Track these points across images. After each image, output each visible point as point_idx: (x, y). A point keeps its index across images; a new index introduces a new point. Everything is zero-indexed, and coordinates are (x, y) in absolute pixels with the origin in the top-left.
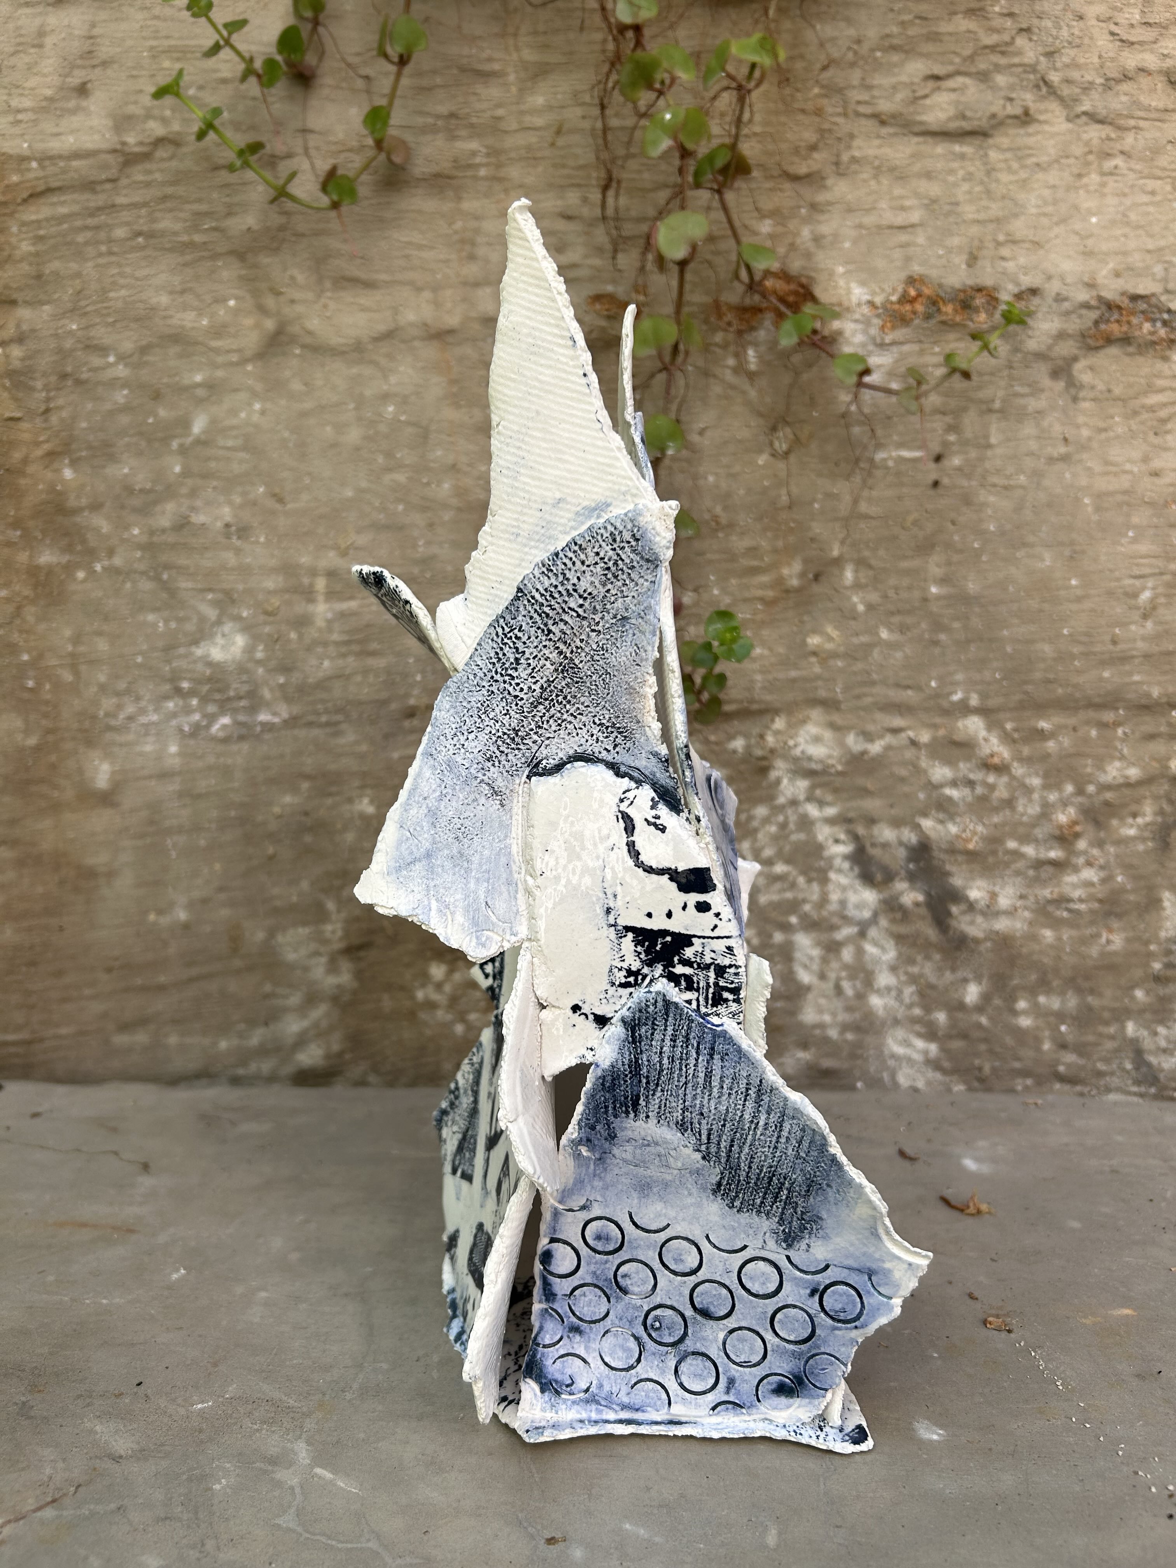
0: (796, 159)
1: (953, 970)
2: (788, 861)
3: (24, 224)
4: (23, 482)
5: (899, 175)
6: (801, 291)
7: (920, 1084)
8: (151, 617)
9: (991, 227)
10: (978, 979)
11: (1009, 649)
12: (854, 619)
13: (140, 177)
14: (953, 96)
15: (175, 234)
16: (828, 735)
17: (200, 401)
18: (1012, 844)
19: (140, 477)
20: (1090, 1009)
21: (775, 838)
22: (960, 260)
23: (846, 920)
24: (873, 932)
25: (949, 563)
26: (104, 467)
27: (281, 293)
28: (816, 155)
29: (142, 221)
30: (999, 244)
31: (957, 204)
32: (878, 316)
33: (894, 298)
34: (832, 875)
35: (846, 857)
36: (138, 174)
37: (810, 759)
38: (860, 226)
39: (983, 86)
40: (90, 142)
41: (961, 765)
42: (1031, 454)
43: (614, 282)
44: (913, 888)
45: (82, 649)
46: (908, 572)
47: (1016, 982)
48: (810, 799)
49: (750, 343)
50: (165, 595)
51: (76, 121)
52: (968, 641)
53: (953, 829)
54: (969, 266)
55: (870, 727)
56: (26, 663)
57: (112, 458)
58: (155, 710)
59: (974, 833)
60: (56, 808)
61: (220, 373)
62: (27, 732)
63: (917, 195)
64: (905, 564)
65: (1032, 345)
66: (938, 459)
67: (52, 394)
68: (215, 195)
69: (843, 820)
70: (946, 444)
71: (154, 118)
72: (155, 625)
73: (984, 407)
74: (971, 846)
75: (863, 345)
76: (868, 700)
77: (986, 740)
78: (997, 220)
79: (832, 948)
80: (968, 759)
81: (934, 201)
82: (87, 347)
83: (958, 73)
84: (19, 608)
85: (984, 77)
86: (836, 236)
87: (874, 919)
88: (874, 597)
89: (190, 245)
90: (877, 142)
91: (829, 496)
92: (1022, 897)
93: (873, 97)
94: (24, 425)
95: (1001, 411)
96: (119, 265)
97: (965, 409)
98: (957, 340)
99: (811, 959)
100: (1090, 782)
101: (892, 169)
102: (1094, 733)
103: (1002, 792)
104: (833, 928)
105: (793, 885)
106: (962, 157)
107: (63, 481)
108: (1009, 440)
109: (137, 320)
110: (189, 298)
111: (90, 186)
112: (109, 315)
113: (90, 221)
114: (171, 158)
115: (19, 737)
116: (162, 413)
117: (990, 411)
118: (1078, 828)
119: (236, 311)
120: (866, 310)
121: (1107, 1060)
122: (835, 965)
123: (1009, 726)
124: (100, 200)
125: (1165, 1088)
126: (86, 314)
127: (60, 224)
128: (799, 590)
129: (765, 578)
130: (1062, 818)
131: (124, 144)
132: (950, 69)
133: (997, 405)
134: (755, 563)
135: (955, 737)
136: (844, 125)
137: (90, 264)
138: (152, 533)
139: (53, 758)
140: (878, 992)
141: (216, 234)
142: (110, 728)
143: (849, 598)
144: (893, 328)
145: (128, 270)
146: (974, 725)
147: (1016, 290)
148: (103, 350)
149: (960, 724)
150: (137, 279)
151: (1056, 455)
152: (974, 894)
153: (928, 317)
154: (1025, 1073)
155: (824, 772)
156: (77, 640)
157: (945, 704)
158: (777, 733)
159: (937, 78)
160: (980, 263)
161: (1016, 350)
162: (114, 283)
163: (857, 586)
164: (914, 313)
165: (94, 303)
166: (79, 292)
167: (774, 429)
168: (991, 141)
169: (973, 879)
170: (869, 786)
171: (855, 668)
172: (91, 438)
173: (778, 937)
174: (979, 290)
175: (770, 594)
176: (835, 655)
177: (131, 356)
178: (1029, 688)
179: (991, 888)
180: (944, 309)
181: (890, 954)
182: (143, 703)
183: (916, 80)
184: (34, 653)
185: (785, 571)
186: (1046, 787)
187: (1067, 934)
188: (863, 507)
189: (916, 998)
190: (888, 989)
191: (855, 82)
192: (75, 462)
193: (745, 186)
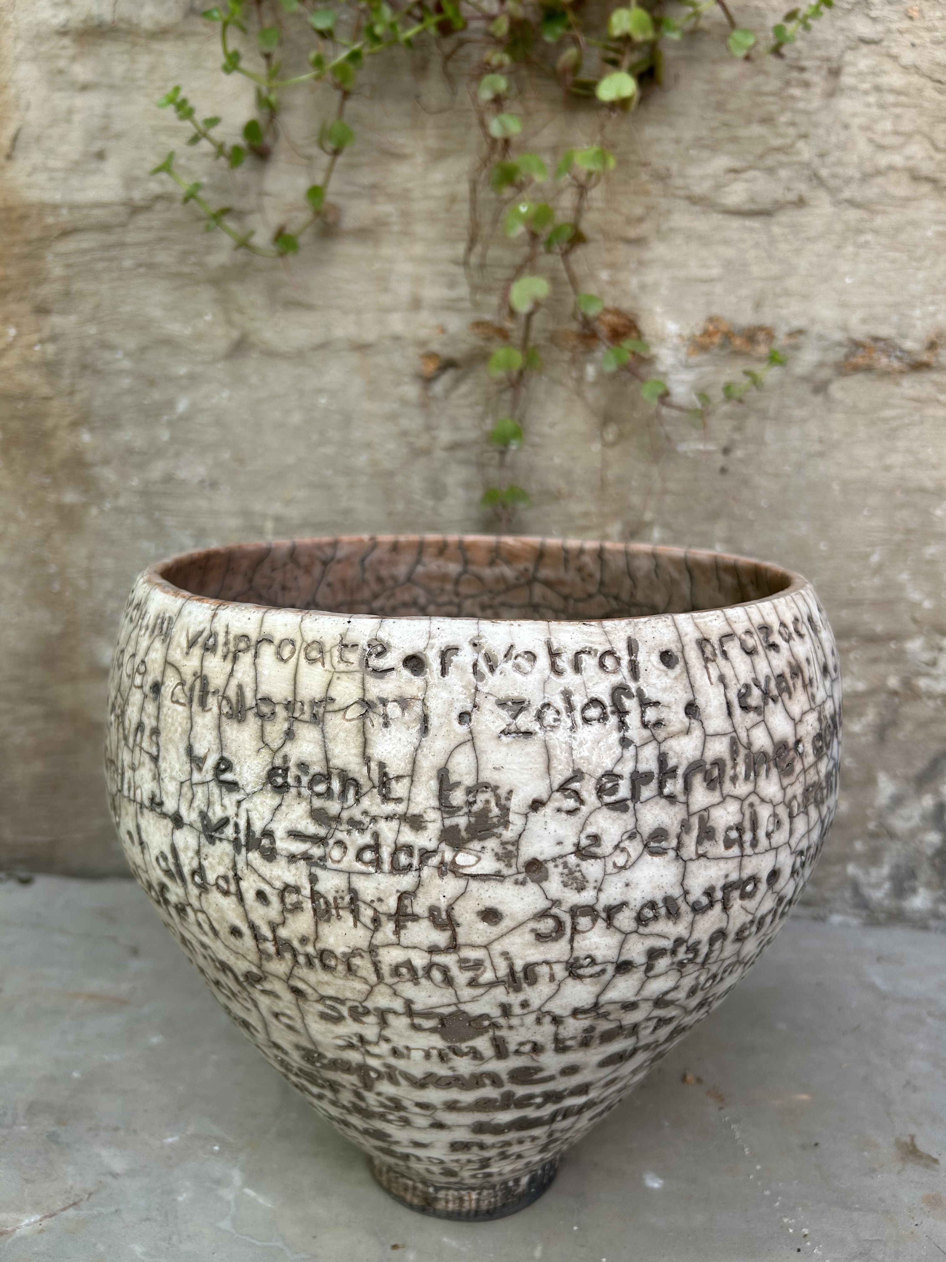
0: (629, 227)
3: (57, 255)
4: (53, 443)
6: (629, 323)
9: (771, 283)
13: (143, 224)
14: (747, 185)
15: (168, 266)
17: (183, 389)
19: (139, 443)
22: (748, 306)
25: (731, 528)
26: (112, 433)
27: (244, 313)
28: (643, 225)
29: (144, 256)
30: (777, 296)
31: (747, 265)
32: (685, 345)
33: (698, 333)
36: (141, 220)
38: (674, 278)
39: (769, 178)
40: (105, 196)
42: (795, 450)
43: (488, 311)
45: (94, 565)
46: (698, 534)
49: (590, 361)
50: (155, 529)
51: (95, 179)
54: (755, 310)
56: (53, 574)
57: (118, 427)
61: (198, 369)
62: (54, 622)
63: (717, 257)
64: (697, 528)
65: (798, 371)
66: (726, 451)
67: (75, 380)
70: (732, 441)
71: (154, 180)
73: (762, 414)
75: (673, 366)
78: (776, 278)
81: (729, 262)
82: (102, 346)
83: (751, 168)
84: (49, 534)
85: (771, 171)
86: (656, 284)
89: (180, 275)
90: (688, 217)
91: (644, 476)
93: (688, 184)
94: (55, 403)
95: (774, 418)
96: (126, 288)
97: (748, 415)
98: (743, 363)
101: (699, 237)
106: (752, 230)
107: (83, 443)
108: (779, 440)
109: (138, 328)
110: (177, 313)
111: (106, 228)
112: (118, 324)
113: (106, 254)
114: (166, 211)
115: (48, 626)
116: (156, 396)
117: (766, 417)
119: (211, 324)
120: (676, 340)
124: (113, 239)
125: (873, 912)
126: (102, 322)
127: (84, 255)
131: (131, 199)
132: (746, 164)
133: (771, 413)
136: (664, 203)
137: (106, 286)
138: (146, 484)
139: (72, 643)
141: (198, 267)
142: (114, 623)
144: (696, 354)
145: (133, 292)
147: (789, 330)
148: (114, 349)
150: (139, 298)
151: (813, 452)
153: (722, 346)
156: (90, 558)
159: (735, 171)
160: (762, 308)
161: (788, 374)
162: (122, 301)
164: (712, 343)
165: (108, 315)
166: (97, 306)
167: (605, 425)
168: (773, 219)
172: (104, 412)
174: (761, 328)
177: (134, 353)
180: (734, 342)
183: (719, 172)
184: (60, 567)
188: (669, 485)
192: (92, 430)
193: (589, 245)
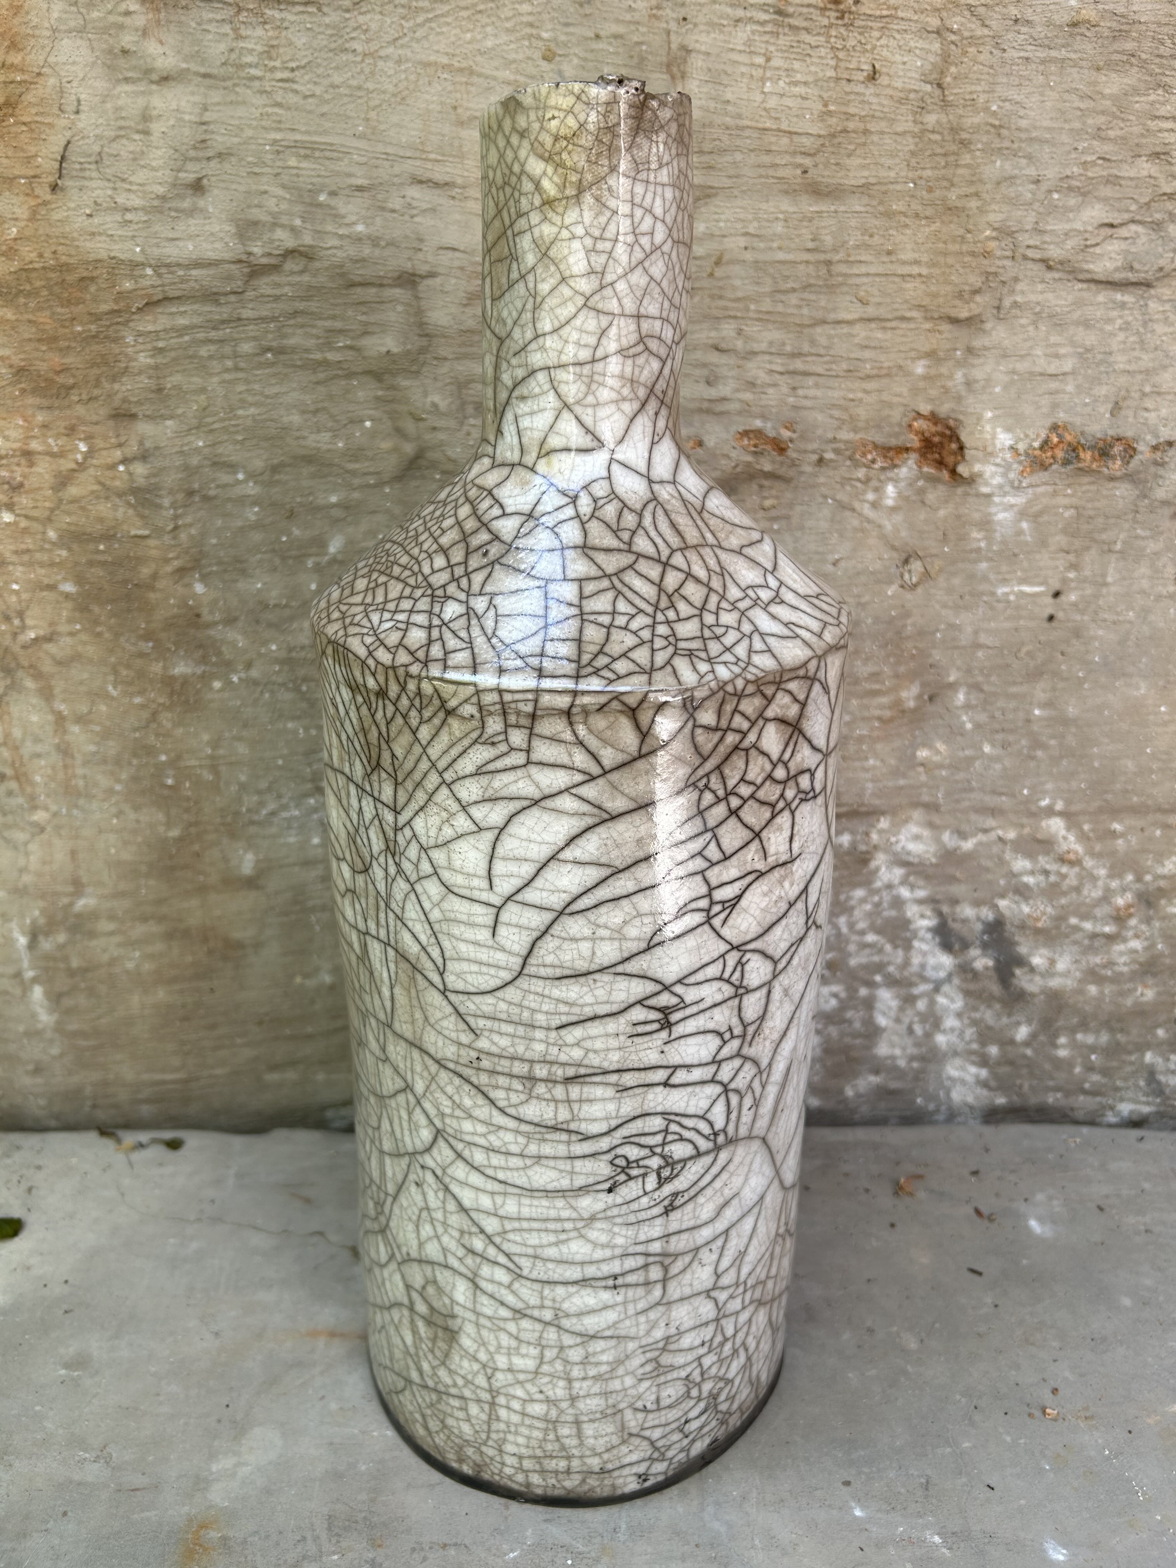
0: (957, 302)
1: (1010, 1015)
2: (879, 931)
3: (140, 334)
4: (152, 596)
5: (1057, 322)
6: (948, 432)
7: (970, 1099)
8: (290, 725)
9: (1139, 377)
10: (1029, 1022)
11: (1096, 764)
12: (962, 735)
13: (269, 291)
14: (1124, 245)
15: (307, 351)
16: (926, 833)
17: (336, 521)
18: (1073, 921)
19: (274, 593)
20: (1118, 1044)
21: (869, 915)
22: (1104, 409)
23: (924, 979)
24: (946, 988)
25: (1054, 689)
26: (236, 581)
27: (422, 419)
28: (978, 298)
29: (270, 336)
30: (1144, 395)
31: (1110, 353)
32: (1020, 462)
33: (1036, 444)
34: (916, 944)
35: (929, 930)
36: (265, 285)
37: (909, 853)
38: (1014, 372)
39: (1154, 236)
40: (212, 250)
41: (1040, 858)
42: (1143, 592)
43: (763, 417)
44: (984, 955)
45: (221, 752)
46: (1015, 696)
47: (1060, 1023)
48: (904, 882)
49: (890, 479)
50: (304, 705)
51: (193, 224)
52: (1061, 757)
53: (1026, 909)
54: (1112, 414)
55: (965, 827)
56: (163, 763)
57: (244, 572)
58: (297, 806)
59: (1044, 913)
60: (202, 890)
61: (356, 495)
62: (169, 825)
63: (1073, 343)
64: (1014, 689)
65: (1160, 494)
66: (1057, 595)
67: (180, 511)
68: (350, 313)
69: (932, 901)
70: (1065, 581)
71: (283, 226)
72: (295, 732)
73: (1106, 547)
74: (1040, 925)
75: (1001, 487)
76: (966, 804)
77: (1065, 838)
78: (1147, 372)
79: (909, 1000)
80: (1047, 853)
81: (1088, 350)
82: (215, 464)
83: (1133, 221)
84: (154, 715)
85: (1157, 226)
86: (988, 380)
87: (949, 978)
88: (982, 718)
89: (325, 363)
90: (1040, 287)
91: (951, 626)
92: (1076, 961)
93: (1045, 242)
94: (152, 542)
95: (1120, 552)
96: (247, 382)
97: (1088, 548)
98: (1090, 483)
99: (890, 1008)
100: (1148, 872)
101: (1051, 316)
102: (1158, 833)
103: (1072, 881)
104: (911, 984)
105: (881, 951)
106: (1123, 305)
107: (195, 596)
108: (1124, 579)
109: (267, 439)
110: (322, 417)
111: (211, 297)
112: (237, 432)
113: (213, 334)
114: (302, 272)
115: (161, 829)
116: (296, 532)
117: (1110, 551)
118: (1132, 910)
119: (372, 434)
120: (1008, 456)
121: (1125, 1079)
122: (909, 1012)
123: (1086, 827)
124: (225, 312)
125: (1168, 1098)
126: (212, 431)
127: (181, 336)
128: (915, 711)
129: (884, 700)
130: (1120, 901)
131: (250, 254)
132: (1127, 216)
133: (1118, 546)
134: (876, 687)
135: (1039, 836)
136: (1010, 269)
137: (215, 379)
138: (290, 650)
139: (196, 847)
140: (944, 1032)
141: (351, 353)
142: (252, 823)
143: (959, 717)
144: (1032, 472)
145: (257, 387)
146: (1056, 826)
147: (1154, 443)
148: (232, 467)
149: (1044, 824)
150: (267, 397)
151: (1165, 593)
152: (1037, 960)
153: (1066, 462)
154: (1057, 1089)
155: (921, 864)
156: (215, 744)
157: (1033, 808)
158: (881, 832)
159: (1112, 226)
160: (1123, 412)
161: (1145, 496)
162: (242, 401)
163: (967, 706)
164: (1053, 457)
165: (224, 420)
166: (205, 409)
167: (906, 561)
168: (1152, 292)
169: (1037, 948)
170: (958, 874)
171: (957, 777)
172: (222, 554)
173: (863, 992)
174: (1119, 439)
175: (887, 714)
176: (940, 766)
177: (261, 474)
178: (1109, 797)
179: (1051, 955)
180: (1082, 455)
181: (959, 1004)
182: (284, 801)
183: (1090, 228)
184: (173, 755)
185: (904, 694)
186: (1111, 876)
187: (1108, 989)
188: (983, 639)
189: (975, 1037)
190: (952, 1030)
191: (1028, 227)
192: (205, 578)
193: (904, 326)
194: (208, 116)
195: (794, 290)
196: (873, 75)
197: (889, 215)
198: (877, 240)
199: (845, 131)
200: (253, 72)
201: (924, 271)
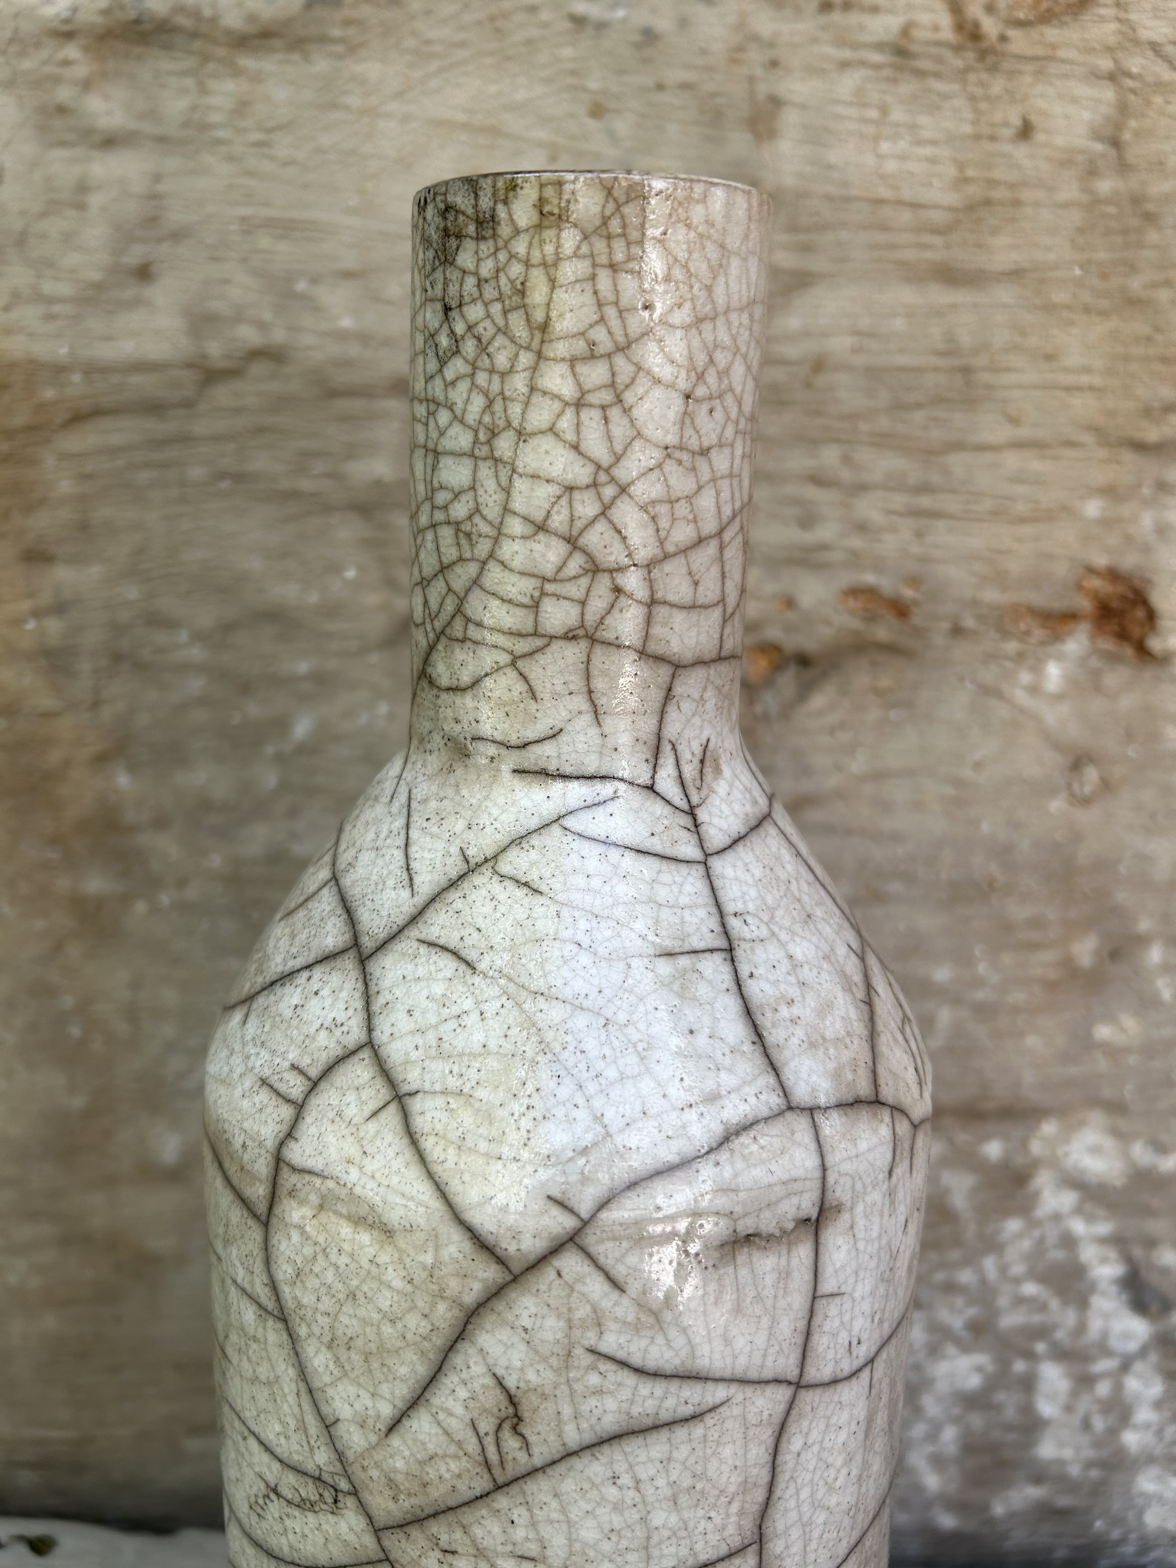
2: (1041, 1280)
3: (63, 456)
4: (63, 790)
6: (1133, 595)
12: (1158, 1007)
13: (226, 401)
15: (275, 478)
16: (1109, 1143)
19: (221, 789)
21: (1028, 1256)
23: (1107, 1352)
24: (1138, 1367)
26: (172, 773)
29: (227, 459)
34: (1095, 1300)
35: (1114, 1281)
36: (223, 396)
37: (1084, 1171)
40: (155, 350)
43: (878, 570)
45: (143, 996)
48: (1077, 1212)
49: (1054, 657)
51: (135, 319)
55: (1164, 1136)
56: (68, 1008)
57: (183, 763)
60: (110, 1181)
61: (332, 664)
62: (71, 1091)
67: (102, 682)
68: (330, 430)
69: (1118, 1241)
71: (248, 321)
76: (1165, 1104)
79: (1085, 1381)
82: (151, 621)
84: (60, 944)
87: (1143, 1352)
91: (1140, 856)
94: (64, 722)
96: (196, 517)
99: (1057, 1391)
104: (1089, 1359)
105: (1043, 1307)
107: (117, 791)
109: (218, 591)
110: (291, 565)
111: (155, 409)
112: (179, 582)
114: (270, 378)
115: (61, 1096)
116: (252, 709)
119: (357, 585)
122: (1086, 1398)
124: (168, 429)
126: (148, 580)
127: (115, 458)
128: (1091, 971)
129: (1048, 955)
131: (204, 355)
134: (1037, 937)
137: (155, 513)
138: (238, 863)
139: (105, 1124)
140: (1135, 1427)
141: (330, 481)
143: (1153, 983)
145: (207, 524)
148: (172, 626)
150: (221, 535)
155: (1101, 1187)
156: (135, 985)
158: (1044, 1140)
162: (187, 541)
163: (1166, 968)
166: (139, 552)
167: (1076, 767)
170: (1155, 1204)
171: (1151, 1067)
172: (155, 737)
173: (1019, 1366)
175: (1053, 975)
176: (1127, 1050)
177: (210, 634)
181: (1157, 1389)
184: (80, 999)
185: (1077, 949)
190: (1147, 1426)
192: (133, 768)
193: (1069, 453)
194: (162, 188)
195: (918, 406)
196: (1026, 131)
197: (1049, 308)
198: (1033, 341)
199: (988, 202)
200: (221, 134)
201: (1097, 380)
